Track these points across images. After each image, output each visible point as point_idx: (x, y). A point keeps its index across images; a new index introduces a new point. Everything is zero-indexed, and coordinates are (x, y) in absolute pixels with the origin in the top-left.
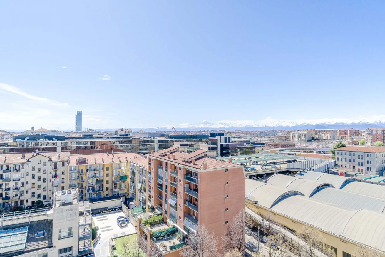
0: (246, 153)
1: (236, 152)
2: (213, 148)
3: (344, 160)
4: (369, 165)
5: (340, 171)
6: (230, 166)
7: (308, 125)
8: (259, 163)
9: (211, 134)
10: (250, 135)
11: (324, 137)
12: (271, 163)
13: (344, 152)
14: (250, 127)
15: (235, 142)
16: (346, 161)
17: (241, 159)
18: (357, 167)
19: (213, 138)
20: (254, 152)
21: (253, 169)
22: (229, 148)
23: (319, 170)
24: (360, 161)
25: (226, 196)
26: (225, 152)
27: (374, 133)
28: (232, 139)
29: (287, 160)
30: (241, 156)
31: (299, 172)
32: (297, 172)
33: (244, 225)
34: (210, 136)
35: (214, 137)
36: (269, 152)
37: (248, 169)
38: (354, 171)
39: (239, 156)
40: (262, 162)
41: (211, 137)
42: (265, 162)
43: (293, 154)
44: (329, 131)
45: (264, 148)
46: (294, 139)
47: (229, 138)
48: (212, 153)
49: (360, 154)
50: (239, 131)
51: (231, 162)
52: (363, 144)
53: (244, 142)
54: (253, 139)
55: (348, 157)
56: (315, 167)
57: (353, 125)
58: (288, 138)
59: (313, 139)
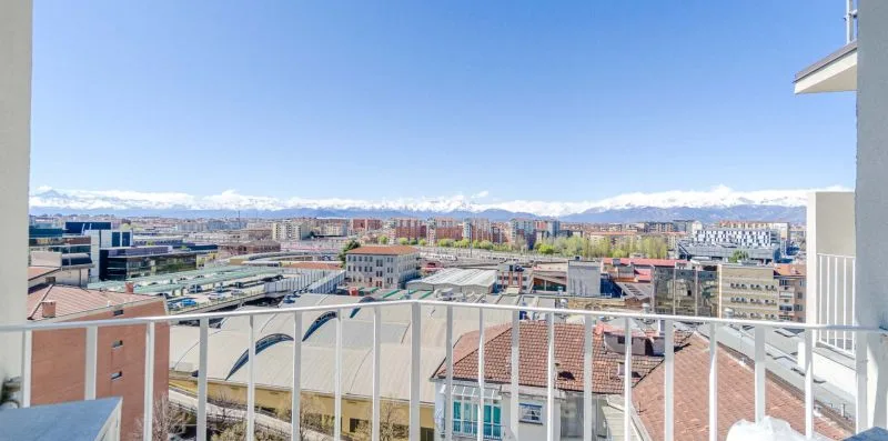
0: (173, 269)
1: (145, 266)
2: (76, 262)
3: (357, 270)
4: (389, 275)
5: (351, 287)
6: (128, 301)
7: (305, 209)
8: (204, 288)
9: (68, 224)
10: (184, 228)
11: (330, 230)
12: (231, 286)
13: (357, 256)
14: (184, 210)
15: (141, 243)
16: (360, 270)
17: (159, 282)
18: (375, 279)
19: (74, 236)
20: (193, 266)
21: (189, 304)
22: (125, 260)
23: (319, 291)
24: (379, 269)
25: (117, 374)
26: (112, 268)
27: (399, 225)
28: (134, 238)
29: (263, 276)
30: (159, 277)
31: (286, 299)
32: (281, 298)
33: (165, 428)
34: (64, 228)
35: (79, 232)
36: (228, 264)
37: (178, 304)
38: (371, 286)
39: (153, 278)
40: (210, 286)
41: (67, 232)
42: (218, 285)
43: (276, 265)
44: (338, 221)
45: (217, 255)
46: (279, 234)
47: (126, 236)
48: (73, 274)
49: (380, 258)
50: (155, 219)
51: (131, 290)
52: (385, 242)
53: (169, 242)
54: (192, 236)
55: (363, 264)
56: (313, 287)
57: (373, 211)
58: (267, 234)
59: (311, 236)
